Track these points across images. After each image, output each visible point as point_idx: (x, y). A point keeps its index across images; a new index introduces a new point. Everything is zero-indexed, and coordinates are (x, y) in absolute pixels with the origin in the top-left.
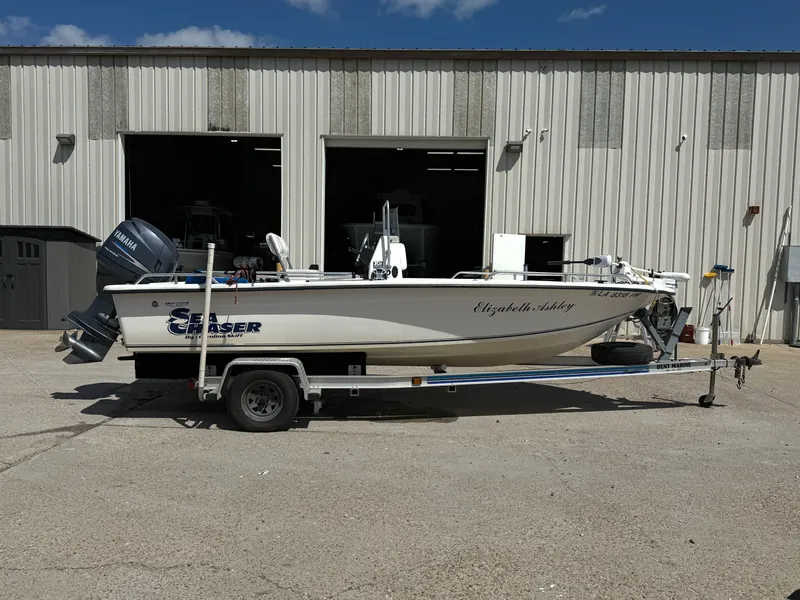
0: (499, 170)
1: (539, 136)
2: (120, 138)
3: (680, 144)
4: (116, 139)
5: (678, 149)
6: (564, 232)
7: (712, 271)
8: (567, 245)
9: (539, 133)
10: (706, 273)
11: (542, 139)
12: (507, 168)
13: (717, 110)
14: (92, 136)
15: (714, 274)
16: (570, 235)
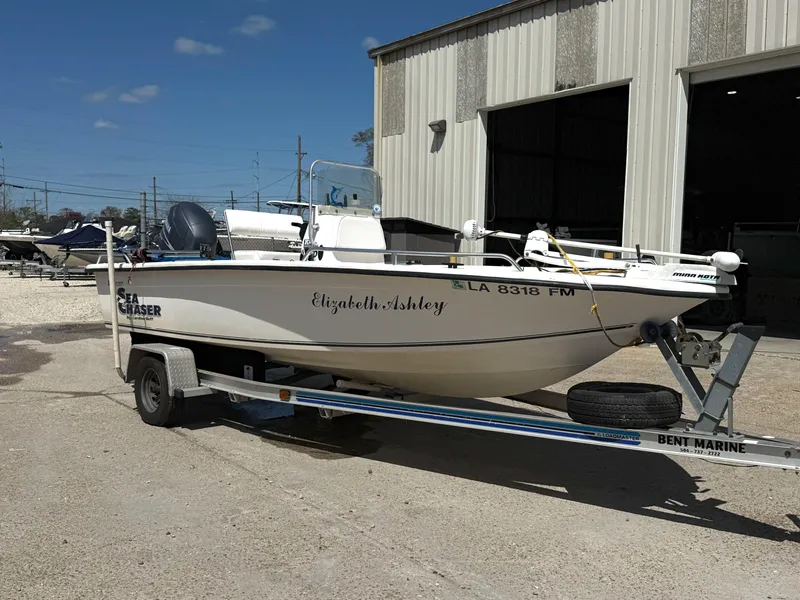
2: (479, 117)
4: (476, 118)
14: (459, 120)
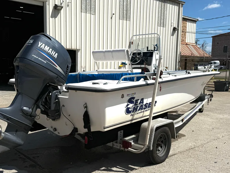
0: (52, 17)
1: (67, 4)
3: (112, 16)
5: (112, 18)
6: (78, 48)
7: (121, 65)
8: (79, 54)
9: (67, 3)
10: (120, 65)
11: (68, 6)
12: (55, 17)
13: (122, 5)
15: (122, 66)
16: (80, 50)
